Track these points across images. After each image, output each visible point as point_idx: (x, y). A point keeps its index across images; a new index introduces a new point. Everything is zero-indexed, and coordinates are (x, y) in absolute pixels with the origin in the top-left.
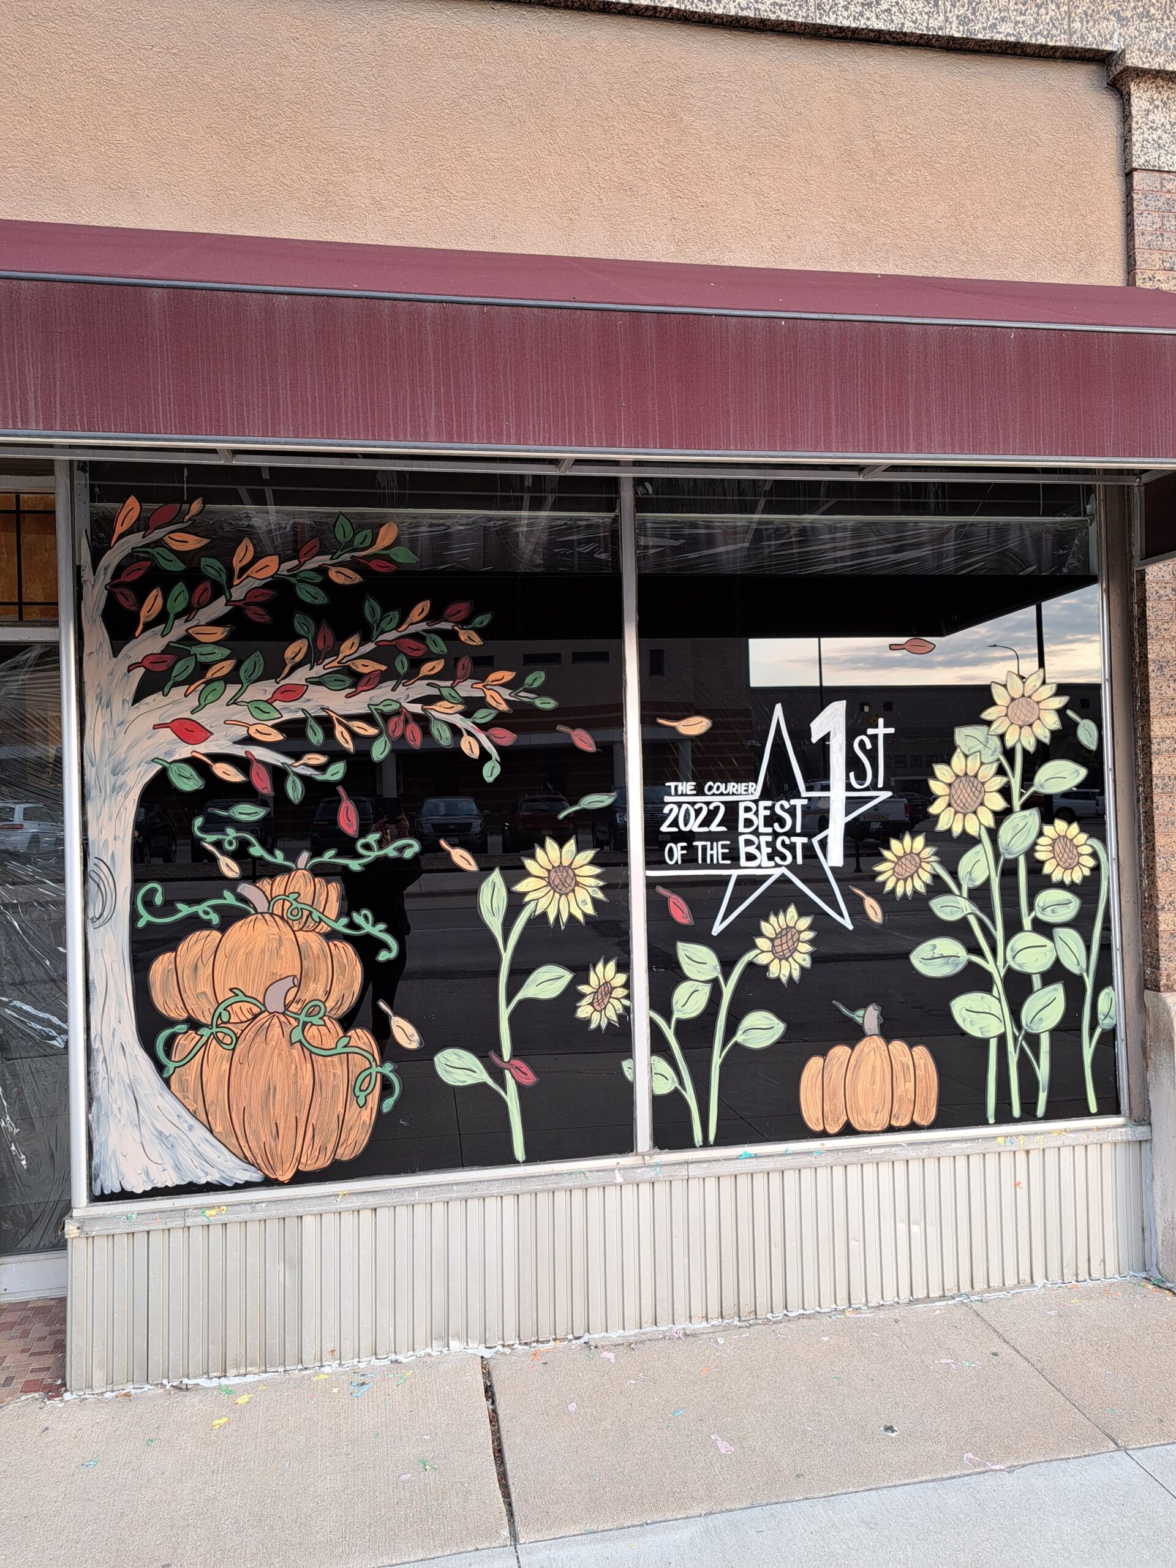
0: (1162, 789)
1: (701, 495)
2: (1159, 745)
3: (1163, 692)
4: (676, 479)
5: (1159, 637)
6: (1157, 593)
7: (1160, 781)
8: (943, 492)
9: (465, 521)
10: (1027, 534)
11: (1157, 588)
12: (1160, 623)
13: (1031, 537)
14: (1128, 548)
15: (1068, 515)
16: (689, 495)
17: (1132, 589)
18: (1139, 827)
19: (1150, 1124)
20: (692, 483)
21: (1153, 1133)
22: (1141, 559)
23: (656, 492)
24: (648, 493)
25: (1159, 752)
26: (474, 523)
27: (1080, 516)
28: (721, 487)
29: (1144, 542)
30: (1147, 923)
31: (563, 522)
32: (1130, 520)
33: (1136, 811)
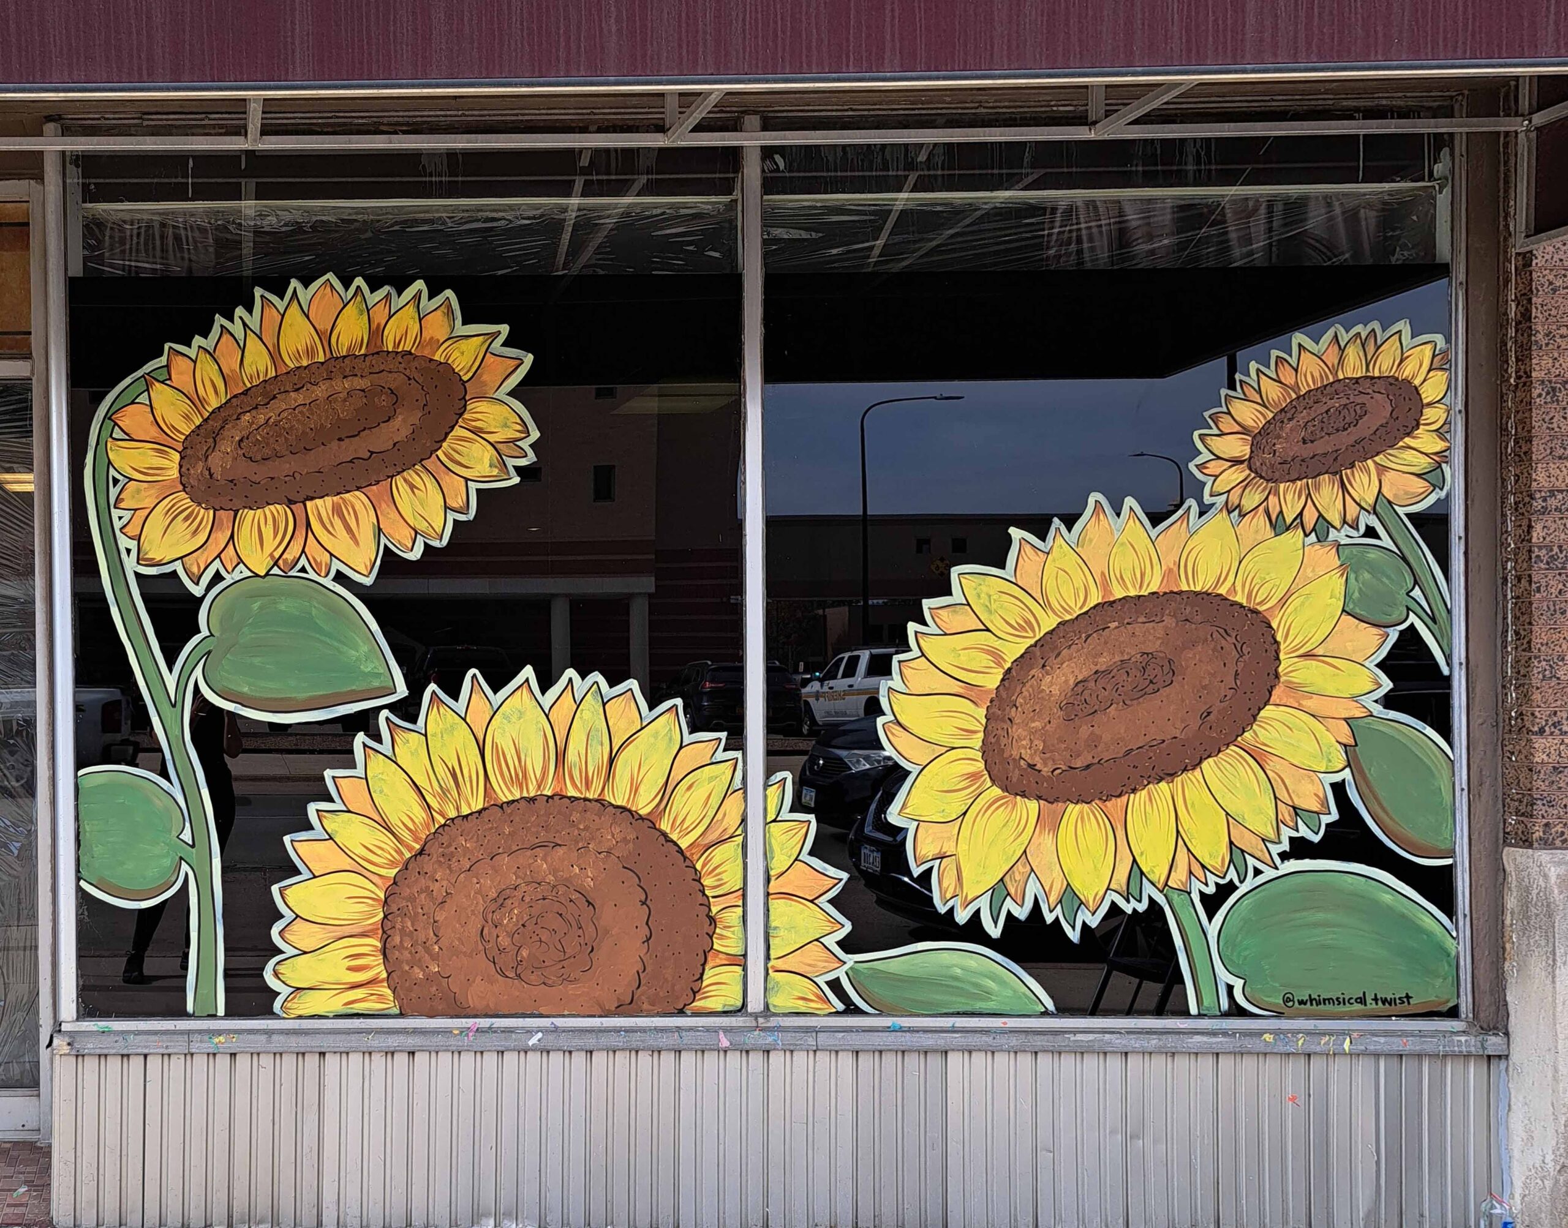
0: (1548, 563)
1: (852, 170)
2: (1545, 500)
3: (1555, 425)
4: (817, 147)
5: (1551, 346)
6: (1551, 283)
7: (1544, 551)
8: (1208, 154)
9: (531, 213)
10: (1338, 210)
11: (1551, 277)
12: (1554, 327)
13: (1343, 213)
14: (1502, 223)
15: (1403, 179)
16: (836, 171)
17: (1507, 281)
18: (1505, 618)
19: (1507, 1034)
20: (840, 153)
21: (1512, 1046)
22: (1527, 236)
23: (790, 168)
24: (778, 170)
25: (1545, 511)
26: (542, 216)
27: (1423, 180)
28: (880, 158)
29: (1532, 211)
30: (1512, 753)
31: (659, 211)
32: (1507, 182)
33: (1500, 597)
